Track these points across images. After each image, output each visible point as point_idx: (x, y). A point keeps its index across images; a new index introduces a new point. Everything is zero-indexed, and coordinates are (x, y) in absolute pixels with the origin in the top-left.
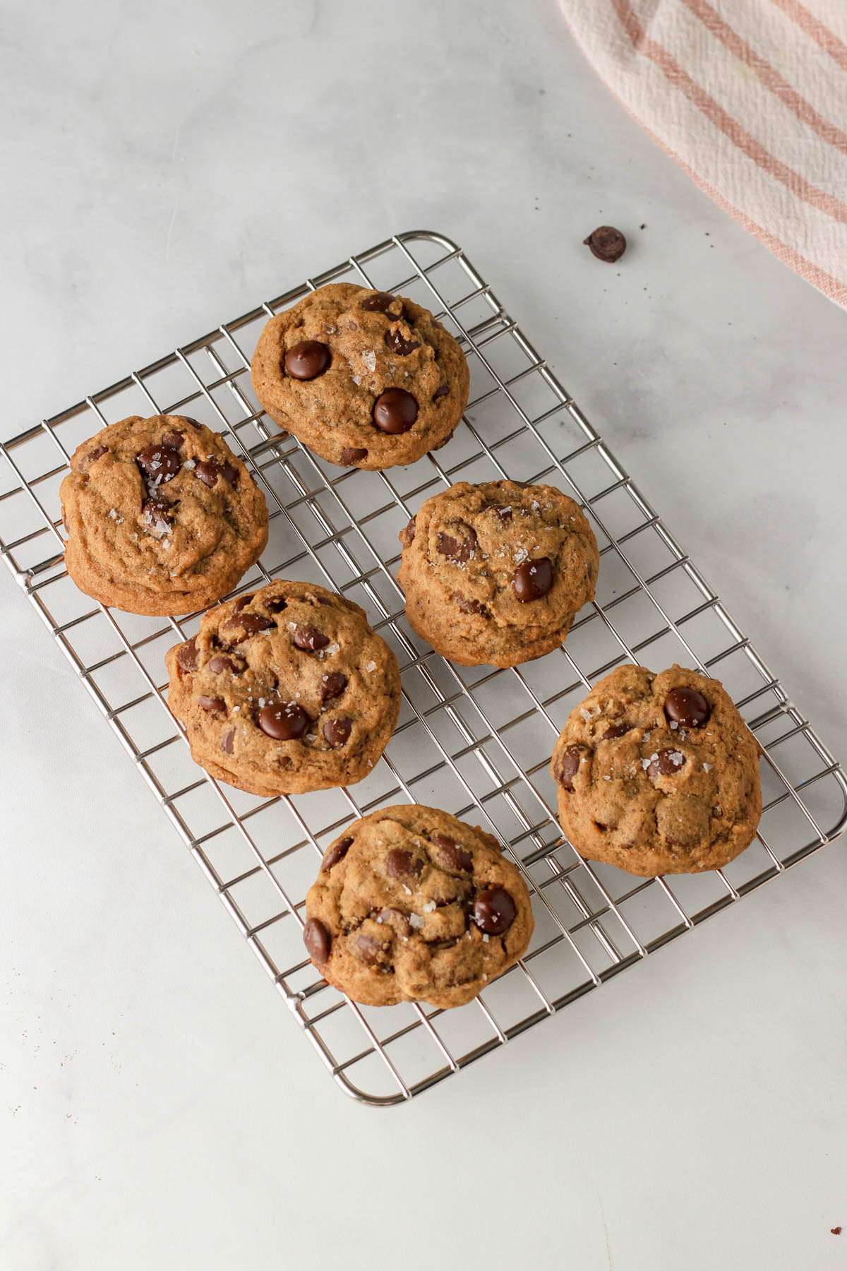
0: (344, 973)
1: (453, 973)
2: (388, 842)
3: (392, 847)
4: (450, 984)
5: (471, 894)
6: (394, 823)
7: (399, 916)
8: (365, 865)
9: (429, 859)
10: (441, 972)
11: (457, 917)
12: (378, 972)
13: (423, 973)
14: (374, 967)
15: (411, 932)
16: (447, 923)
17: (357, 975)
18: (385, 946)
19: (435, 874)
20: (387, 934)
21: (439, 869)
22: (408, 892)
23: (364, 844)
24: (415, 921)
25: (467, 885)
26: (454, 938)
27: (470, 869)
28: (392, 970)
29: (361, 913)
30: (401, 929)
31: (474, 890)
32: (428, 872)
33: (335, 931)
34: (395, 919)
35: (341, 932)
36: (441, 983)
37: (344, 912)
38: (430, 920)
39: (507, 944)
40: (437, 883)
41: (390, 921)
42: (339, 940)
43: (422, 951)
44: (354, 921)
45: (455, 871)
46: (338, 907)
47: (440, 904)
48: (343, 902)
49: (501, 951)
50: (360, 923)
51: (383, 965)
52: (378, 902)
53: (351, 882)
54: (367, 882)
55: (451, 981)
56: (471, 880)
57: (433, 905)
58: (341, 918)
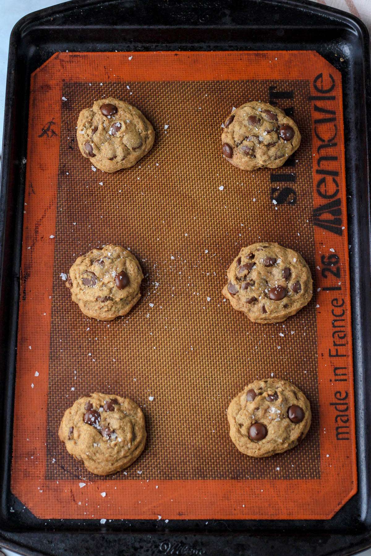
0: (238, 159)
1: (276, 154)
2: (247, 114)
3: (249, 115)
4: (275, 159)
5: (278, 128)
6: (249, 108)
7: (255, 138)
8: (240, 123)
9: (262, 118)
10: (272, 155)
11: (275, 136)
12: (250, 158)
13: (266, 156)
14: (249, 156)
15: (260, 142)
16: (272, 138)
17: (243, 160)
18: (252, 148)
19: (265, 122)
20: (252, 144)
21: (266, 121)
22: (257, 129)
23: (239, 116)
24: (261, 139)
25: (277, 125)
26: (275, 143)
27: (277, 120)
28: (255, 157)
29: (242, 139)
30: (256, 142)
31: (279, 126)
32: (263, 122)
33: (233, 146)
34: (254, 139)
35: (236, 146)
36: (272, 158)
37: (236, 139)
38: (265, 137)
39: (293, 143)
40: (267, 125)
41: (252, 140)
42: (235, 149)
43: (265, 148)
44: (239, 142)
45: (272, 121)
46: (233, 138)
47: (269, 132)
48: (235, 136)
49: (291, 146)
50: (242, 142)
51: (252, 155)
52: (247, 135)
53: (237, 129)
54: (242, 128)
55: (276, 157)
56: (277, 124)
57: (266, 133)
58: (235, 141)
